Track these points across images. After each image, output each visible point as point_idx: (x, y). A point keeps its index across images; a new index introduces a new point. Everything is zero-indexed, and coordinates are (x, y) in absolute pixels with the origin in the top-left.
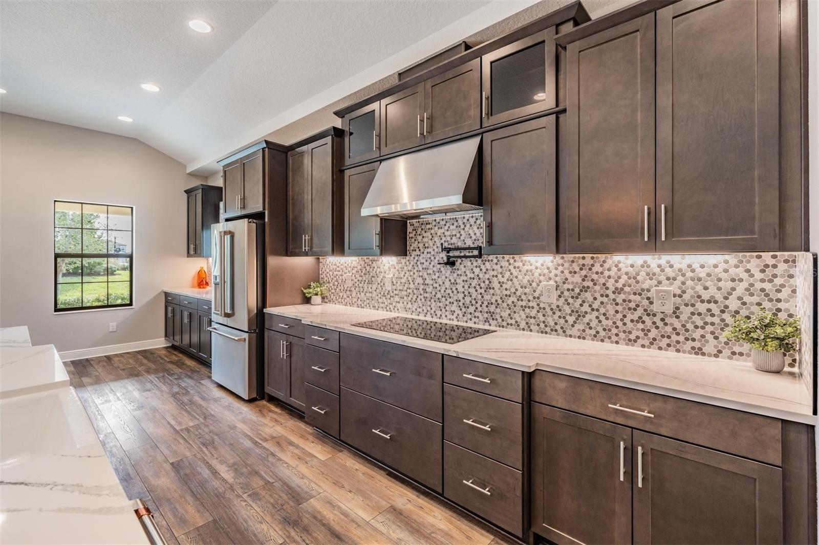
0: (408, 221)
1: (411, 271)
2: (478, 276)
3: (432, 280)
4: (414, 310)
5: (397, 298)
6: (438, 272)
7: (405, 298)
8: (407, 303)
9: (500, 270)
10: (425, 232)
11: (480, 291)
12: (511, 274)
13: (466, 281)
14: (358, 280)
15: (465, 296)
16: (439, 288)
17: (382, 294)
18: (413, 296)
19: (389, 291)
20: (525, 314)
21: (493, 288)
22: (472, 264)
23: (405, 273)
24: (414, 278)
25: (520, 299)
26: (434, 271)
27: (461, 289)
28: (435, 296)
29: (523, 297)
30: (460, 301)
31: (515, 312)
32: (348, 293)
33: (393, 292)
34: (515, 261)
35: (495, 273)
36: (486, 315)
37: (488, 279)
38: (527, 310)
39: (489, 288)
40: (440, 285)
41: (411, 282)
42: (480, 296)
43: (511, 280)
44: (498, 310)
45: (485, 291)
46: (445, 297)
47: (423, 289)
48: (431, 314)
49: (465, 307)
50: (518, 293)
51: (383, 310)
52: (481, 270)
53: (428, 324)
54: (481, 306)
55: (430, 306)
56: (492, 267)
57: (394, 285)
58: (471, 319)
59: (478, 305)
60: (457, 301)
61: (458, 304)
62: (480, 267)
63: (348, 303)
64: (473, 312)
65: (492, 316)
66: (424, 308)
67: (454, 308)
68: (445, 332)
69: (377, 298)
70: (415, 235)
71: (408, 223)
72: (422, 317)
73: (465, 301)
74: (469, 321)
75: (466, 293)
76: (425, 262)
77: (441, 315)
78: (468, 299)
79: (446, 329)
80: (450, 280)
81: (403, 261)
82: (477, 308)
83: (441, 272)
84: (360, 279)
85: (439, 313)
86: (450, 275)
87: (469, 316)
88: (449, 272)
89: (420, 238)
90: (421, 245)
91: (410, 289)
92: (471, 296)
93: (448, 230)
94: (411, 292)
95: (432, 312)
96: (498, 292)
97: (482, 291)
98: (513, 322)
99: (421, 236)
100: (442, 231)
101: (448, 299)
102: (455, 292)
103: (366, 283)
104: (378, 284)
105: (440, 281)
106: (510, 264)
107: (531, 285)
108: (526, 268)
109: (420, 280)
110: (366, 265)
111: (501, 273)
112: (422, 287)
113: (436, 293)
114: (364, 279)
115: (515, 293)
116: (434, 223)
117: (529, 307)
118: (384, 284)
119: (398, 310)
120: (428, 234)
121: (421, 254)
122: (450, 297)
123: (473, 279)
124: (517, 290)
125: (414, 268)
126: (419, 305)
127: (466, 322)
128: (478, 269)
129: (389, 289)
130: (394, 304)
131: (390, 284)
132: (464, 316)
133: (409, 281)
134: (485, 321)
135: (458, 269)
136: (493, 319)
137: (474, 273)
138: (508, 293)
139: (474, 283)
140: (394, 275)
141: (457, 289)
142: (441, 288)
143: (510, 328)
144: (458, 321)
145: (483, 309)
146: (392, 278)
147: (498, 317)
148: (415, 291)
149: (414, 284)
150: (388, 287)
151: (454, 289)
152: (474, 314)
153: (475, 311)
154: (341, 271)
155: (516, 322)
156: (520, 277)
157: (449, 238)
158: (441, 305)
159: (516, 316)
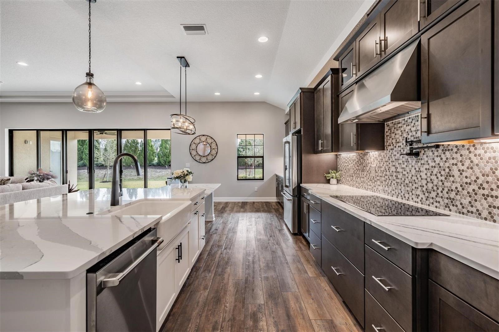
0: (386, 124)
1: (387, 161)
2: (439, 164)
3: (402, 168)
4: (390, 192)
5: (379, 183)
6: (406, 162)
7: (384, 182)
8: (385, 187)
9: (460, 159)
10: (397, 130)
11: (440, 178)
12: (472, 162)
13: (429, 169)
14: (356, 169)
15: (428, 182)
16: (407, 175)
17: (370, 179)
18: (389, 181)
19: (374, 177)
20: (487, 203)
21: (453, 176)
22: (433, 154)
23: (384, 163)
24: (389, 167)
25: (481, 187)
26: (403, 161)
28: (404, 181)
29: (485, 185)
30: (423, 186)
31: (476, 200)
32: (351, 177)
33: (376, 178)
34: (476, 149)
35: (455, 161)
36: (446, 201)
37: (448, 167)
38: (490, 199)
39: (449, 175)
40: (408, 173)
41: (387, 170)
42: (440, 183)
43: (472, 168)
44: (458, 197)
45: (446, 179)
46: (412, 182)
47: (395, 176)
48: (401, 196)
49: (428, 192)
50: (480, 182)
51: (370, 191)
52: (441, 159)
53: (399, 204)
54: (442, 192)
55: (401, 190)
56: (451, 156)
57: (376, 172)
58: (433, 203)
59: (439, 191)
60: (421, 186)
61: (422, 189)
62: (440, 156)
63: (351, 185)
64: (434, 197)
65: (452, 202)
66: (396, 191)
67: (419, 192)
68: (412, 212)
69: (367, 182)
70: (390, 133)
71: (385, 125)
72: (394, 199)
73: (428, 187)
74: (431, 205)
75: (429, 180)
76: (397, 154)
77: (408, 198)
78: (430, 185)
79: (412, 210)
80: (415, 169)
81: (382, 154)
82: (438, 194)
83: (409, 162)
84: (357, 168)
85: (407, 196)
86: (415, 164)
87: (431, 201)
88: (414, 162)
89: (393, 135)
90: (394, 141)
91: (387, 175)
92: (432, 183)
93: (413, 126)
94: (387, 178)
95: (402, 194)
96: (458, 180)
97: (443, 178)
98: (474, 210)
99: (394, 134)
100: (409, 127)
101: (414, 184)
102: (420, 179)
103: (360, 171)
104: (367, 172)
105: (408, 169)
106: (470, 152)
107: (494, 173)
108: (488, 155)
109: (393, 169)
110: (360, 158)
111: (461, 161)
112: (395, 174)
113: (405, 179)
114: (360, 168)
115: (475, 181)
116: (403, 122)
117: (492, 196)
118: (371, 172)
119: (379, 191)
121: (394, 148)
122: (416, 183)
123: (435, 167)
124: (478, 178)
125: (389, 160)
126: (393, 188)
127: (429, 205)
128: (439, 158)
130: (377, 187)
131: (374, 172)
132: (427, 200)
133: (386, 169)
134: (446, 207)
135: (422, 159)
136: (453, 205)
137: (435, 162)
138: (468, 181)
139: (435, 171)
140: (377, 165)
141: (421, 176)
142: (409, 175)
143: (470, 216)
144: (422, 204)
145: (443, 195)
146: (375, 167)
147: (458, 203)
148: (390, 178)
149: (389, 172)
150: (373, 174)
151: (418, 176)
152: (435, 199)
153: (436, 196)
154: (348, 163)
155: (478, 210)
156: (482, 165)
157: (414, 133)
158: (409, 189)
159: (478, 204)
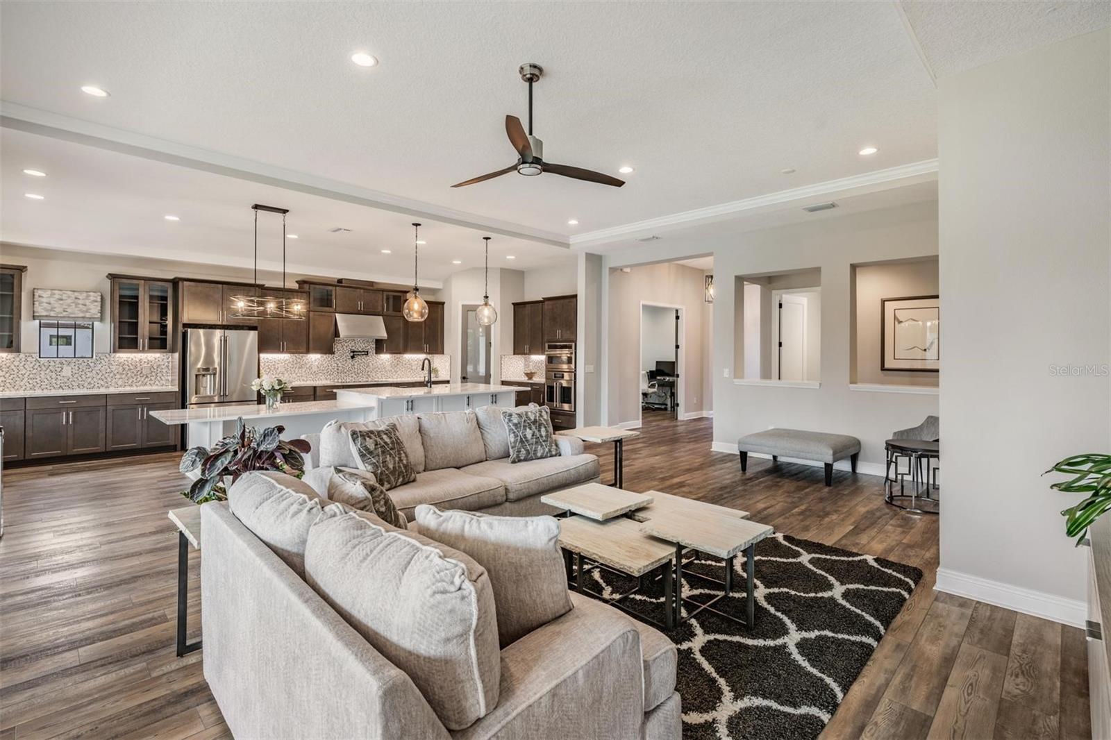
1: (330, 361)
2: (364, 362)
4: (331, 378)
5: (321, 374)
6: (345, 361)
9: (372, 359)
12: (376, 361)
13: (359, 364)
16: (345, 368)
21: (370, 366)
22: (361, 357)
23: (326, 362)
25: (379, 369)
26: (343, 361)
27: (356, 367)
28: (343, 371)
30: (355, 372)
31: (377, 374)
35: (370, 361)
36: (367, 376)
37: (368, 363)
39: (368, 366)
42: (364, 369)
43: (376, 363)
44: (371, 374)
46: (348, 371)
49: (358, 374)
51: (311, 381)
52: (364, 358)
55: (340, 376)
56: (369, 358)
57: (319, 368)
58: (360, 378)
64: (361, 375)
65: (369, 376)
66: (337, 377)
67: (353, 375)
75: (359, 369)
76: (338, 357)
77: (346, 379)
78: (359, 371)
80: (351, 364)
82: (363, 374)
83: (347, 361)
88: (351, 361)
90: (337, 350)
91: (329, 369)
92: (361, 370)
93: (350, 344)
95: (342, 378)
96: (372, 367)
97: (365, 367)
99: (337, 346)
100: (347, 344)
101: (350, 372)
104: (307, 368)
105: (346, 365)
108: (381, 358)
111: (373, 361)
114: (295, 366)
116: (343, 340)
117: (382, 371)
120: (340, 345)
121: (337, 354)
123: (362, 363)
125: (332, 360)
126: (334, 376)
129: (316, 370)
131: (316, 367)
132: (357, 378)
133: (328, 365)
134: (366, 378)
135: (355, 360)
137: (362, 360)
141: (354, 367)
142: (347, 368)
145: (365, 374)
147: (371, 376)
150: (315, 369)
155: (378, 377)
156: (379, 361)
157: (351, 347)
158: (346, 374)
